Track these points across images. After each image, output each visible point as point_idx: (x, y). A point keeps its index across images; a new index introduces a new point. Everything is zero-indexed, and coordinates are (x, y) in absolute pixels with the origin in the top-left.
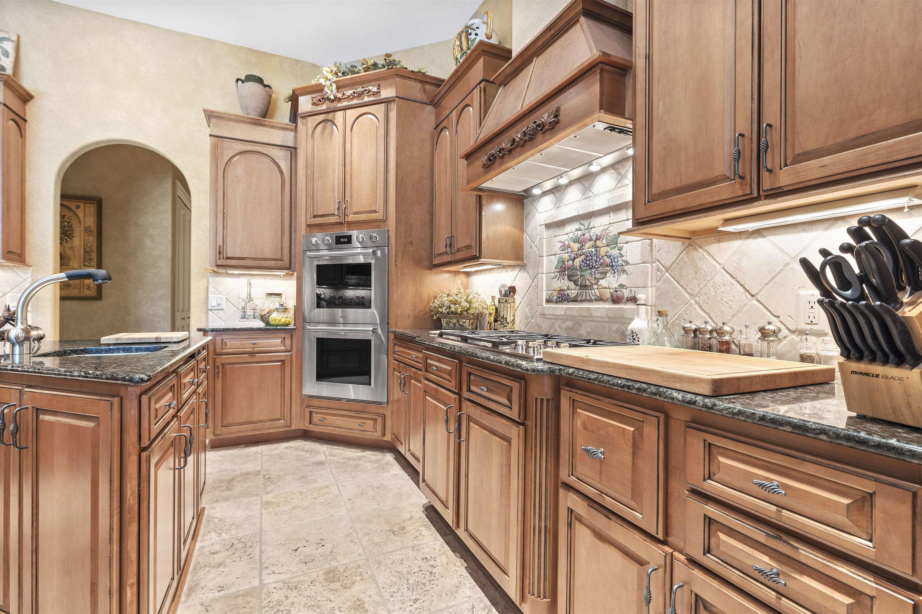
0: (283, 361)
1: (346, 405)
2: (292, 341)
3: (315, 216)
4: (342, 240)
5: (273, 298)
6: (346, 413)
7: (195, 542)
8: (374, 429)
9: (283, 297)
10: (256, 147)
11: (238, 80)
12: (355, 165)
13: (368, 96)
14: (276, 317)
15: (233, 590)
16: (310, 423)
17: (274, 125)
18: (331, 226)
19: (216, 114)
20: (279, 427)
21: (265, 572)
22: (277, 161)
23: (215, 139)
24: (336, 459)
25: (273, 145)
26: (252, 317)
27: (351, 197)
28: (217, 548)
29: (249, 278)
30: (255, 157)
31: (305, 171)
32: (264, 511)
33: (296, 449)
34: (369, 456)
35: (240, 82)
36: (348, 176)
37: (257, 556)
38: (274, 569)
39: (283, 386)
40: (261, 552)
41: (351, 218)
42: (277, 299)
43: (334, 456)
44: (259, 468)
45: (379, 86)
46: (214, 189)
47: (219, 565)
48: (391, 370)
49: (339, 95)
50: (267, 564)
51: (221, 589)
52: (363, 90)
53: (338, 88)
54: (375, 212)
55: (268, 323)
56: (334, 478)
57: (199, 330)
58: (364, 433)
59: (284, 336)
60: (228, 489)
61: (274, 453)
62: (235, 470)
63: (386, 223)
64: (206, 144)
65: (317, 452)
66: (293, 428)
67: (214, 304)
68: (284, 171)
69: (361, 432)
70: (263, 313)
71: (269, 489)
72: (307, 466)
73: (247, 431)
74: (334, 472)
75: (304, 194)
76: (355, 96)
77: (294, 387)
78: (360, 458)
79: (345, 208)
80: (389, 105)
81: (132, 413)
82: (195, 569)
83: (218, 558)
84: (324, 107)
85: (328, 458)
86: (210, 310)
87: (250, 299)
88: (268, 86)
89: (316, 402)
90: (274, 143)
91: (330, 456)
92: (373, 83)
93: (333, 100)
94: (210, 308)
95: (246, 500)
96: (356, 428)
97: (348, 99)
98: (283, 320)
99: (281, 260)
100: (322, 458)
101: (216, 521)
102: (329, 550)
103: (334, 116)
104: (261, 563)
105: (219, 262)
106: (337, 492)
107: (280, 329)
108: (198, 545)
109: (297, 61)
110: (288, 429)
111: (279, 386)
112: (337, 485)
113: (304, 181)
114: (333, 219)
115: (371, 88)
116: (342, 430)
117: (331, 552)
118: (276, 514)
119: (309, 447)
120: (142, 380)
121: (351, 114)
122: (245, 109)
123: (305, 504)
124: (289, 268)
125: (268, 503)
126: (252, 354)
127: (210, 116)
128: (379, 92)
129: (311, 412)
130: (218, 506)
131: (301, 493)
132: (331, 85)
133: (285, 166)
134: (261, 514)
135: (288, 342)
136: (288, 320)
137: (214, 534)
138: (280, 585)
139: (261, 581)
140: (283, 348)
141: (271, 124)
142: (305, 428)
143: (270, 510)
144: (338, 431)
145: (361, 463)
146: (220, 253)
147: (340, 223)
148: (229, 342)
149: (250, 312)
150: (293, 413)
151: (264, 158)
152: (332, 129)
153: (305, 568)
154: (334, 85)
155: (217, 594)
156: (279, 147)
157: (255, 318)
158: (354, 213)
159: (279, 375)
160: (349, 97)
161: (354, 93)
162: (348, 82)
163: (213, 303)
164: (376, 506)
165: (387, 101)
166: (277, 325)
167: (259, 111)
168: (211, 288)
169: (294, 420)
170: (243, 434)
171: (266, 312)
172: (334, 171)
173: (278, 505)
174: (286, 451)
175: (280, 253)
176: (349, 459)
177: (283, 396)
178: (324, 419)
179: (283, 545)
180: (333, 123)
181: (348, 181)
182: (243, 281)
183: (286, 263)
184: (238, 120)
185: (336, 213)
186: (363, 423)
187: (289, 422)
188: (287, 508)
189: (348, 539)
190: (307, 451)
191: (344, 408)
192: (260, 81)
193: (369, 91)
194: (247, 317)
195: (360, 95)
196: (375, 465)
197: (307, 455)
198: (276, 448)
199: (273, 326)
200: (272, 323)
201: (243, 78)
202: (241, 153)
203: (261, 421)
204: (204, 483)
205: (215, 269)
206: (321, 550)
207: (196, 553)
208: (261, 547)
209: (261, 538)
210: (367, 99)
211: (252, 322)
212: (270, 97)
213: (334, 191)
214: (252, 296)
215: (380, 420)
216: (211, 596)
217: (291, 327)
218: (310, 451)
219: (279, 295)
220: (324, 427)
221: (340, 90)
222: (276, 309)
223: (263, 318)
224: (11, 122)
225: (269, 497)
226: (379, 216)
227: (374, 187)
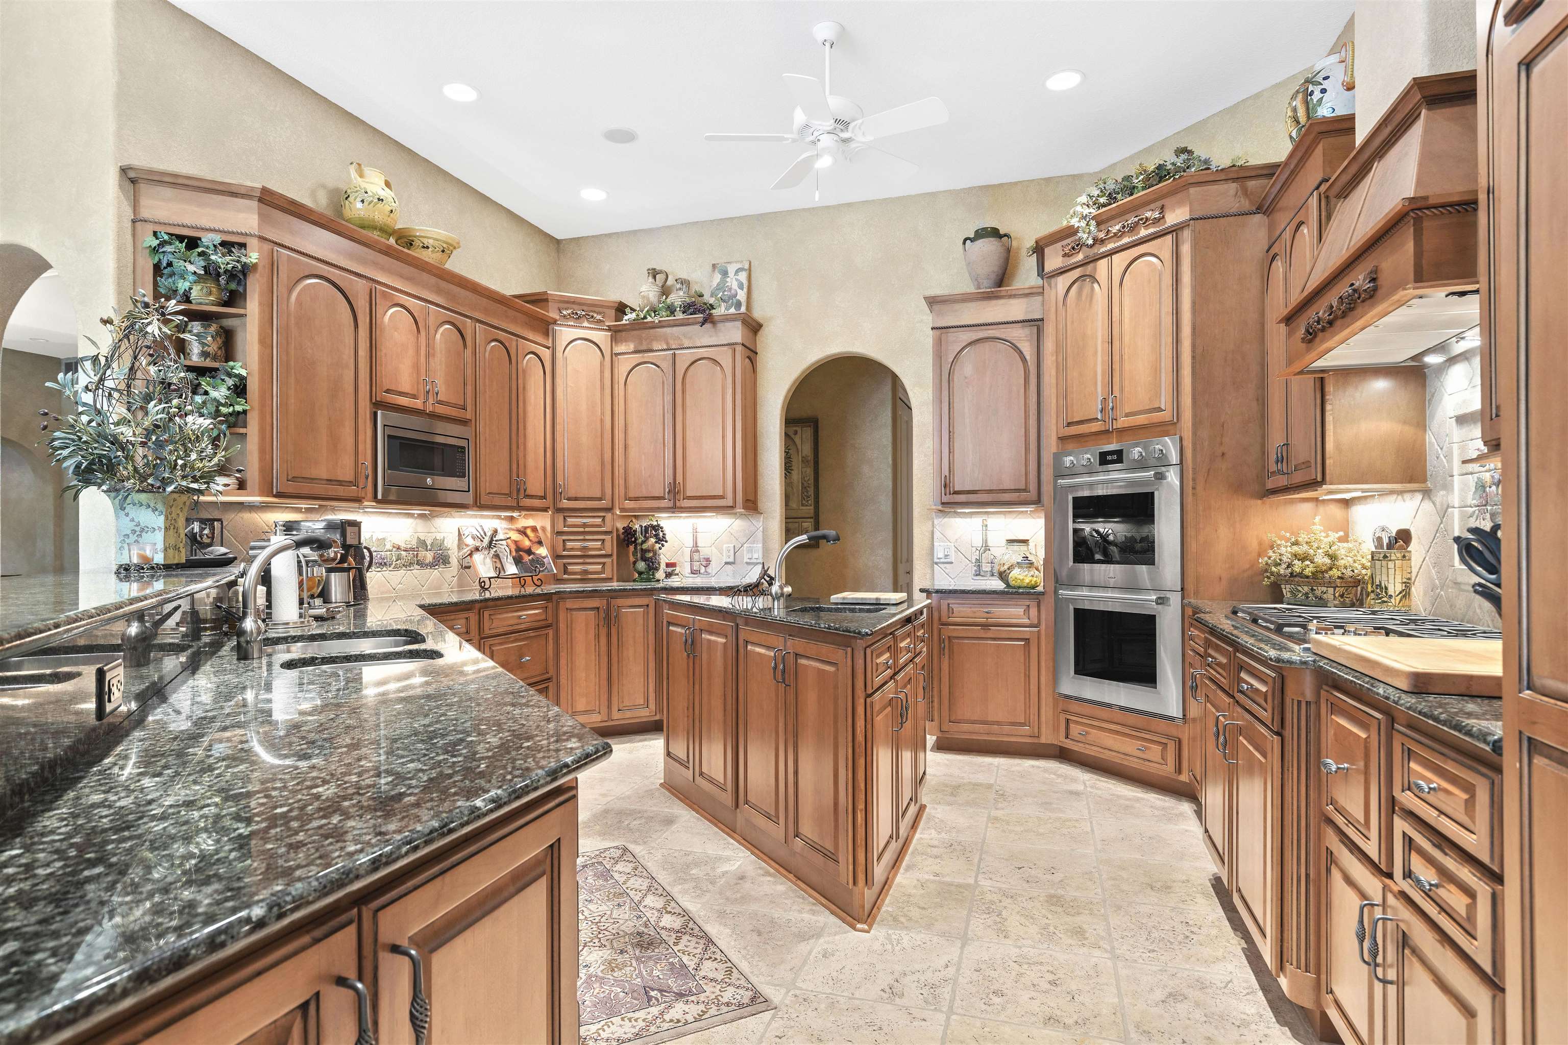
0: (1027, 640)
1: (1119, 716)
2: (1039, 611)
3: (1069, 424)
4: (1109, 458)
5: (1016, 547)
6: (1118, 728)
7: (915, 832)
8: (1163, 759)
9: (1031, 544)
10: (990, 332)
11: (965, 240)
12: (1126, 339)
13: (1146, 227)
14: (1019, 576)
15: (948, 879)
16: (1067, 737)
17: (1013, 293)
18: (1093, 437)
19: (939, 299)
20: (1021, 735)
21: (980, 877)
22: (1018, 345)
23: (938, 332)
24: (1099, 792)
25: (1013, 322)
26: (989, 574)
27: (1122, 390)
28: (936, 843)
29: (985, 517)
30: (987, 346)
31: (1054, 358)
32: (990, 825)
33: (1046, 770)
34: (1153, 800)
35: (968, 241)
36: (1116, 358)
37: (976, 861)
38: (993, 876)
39: (1028, 677)
40: (981, 859)
41: (1122, 422)
42: (1023, 548)
43: (1097, 789)
44: (992, 782)
45: (1162, 207)
46: (938, 400)
47: (936, 857)
48: (1187, 665)
49: (1102, 235)
50: (984, 870)
51: (937, 875)
52: (1136, 219)
53: (1098, 224)
54: (1159, 409)
55: (1008, 585)
56: (1089, 813)
57: (922, 591)
58: (1147, 763)
59: (1028, 603)
60: (952, 794)
61: (1014, 769)
62: (963, 778)
63: (1178, 425)
64: (928, 339)
65: (1074, 780)
66: (1043, 740)
67: (941, 555)
68: (1028, 358)
69: (1142, 762)
70: (1002, 569)
71: (1000, 805)
72: (1055, 792)
73: (980, 733)
74: (1092, 807)
75: (1054, 390)
76: (1124, 232)
77: (1043, 679)
78: (1138, 800)
79: (1112, 409)
80: (1180, 233)
81: (860, 662)
82: (913, 853)
83: (935, 851)
84: (1080, 257)
85: (1089, 789)
86: (936, 563)
87: (986, 548)
88: (1005, 235)
89: (1075, 707)
90: (1013, 319)
91: (1092, 787)
92: (1152, 206)
93: (1092, 246)
94: (936, 560)
95: (971, 810)
96: (1134, 754)
97: (1115, 238)
98: (1027, 581)
99: (1025, 490)
100: (1080, 788)
101: (937, 820)
102: (1060, 879)
103: (1095, 269)
104: (978, 869)
105: (945, 500)
106: (1089, 829)
107: (1022, 593)
108: (917, 836)
109: (1048, 180)
110: (1036, 741)
111: (1022, 675)
112: (1091, 823)
113: (1053, 372)
114: (1095, 427)
115: (1148, 214)
116: (1114, 754)
117: (1062, 881)
118: (1004, 831)
119: (1064, 771)
120: (867, 634)
121: (1120, 260)
122: (976, 280)
123: (1041, 831)
124: (1038, 501)
125: (996, 819)
126: (985, 626)
127: (933, 302)
128: (1163, 217)
129: (1068, 721)
130: (940, 808)
131: (1039, 818)
132: (1087, 225)
133: (1028, 350)
134: (987, 827)
135: (1033, 612)
136: (1035, 579)
137: (933, 831)
138: (996, 890)
139: (976, 881)
140: (1026, 621)
141: (1009, 293)
142: (1060, 744)
143: (998, 825)
144: (1106, 755)
145: (1137, 805)
146: (945, 487)
147: (1107, 432)
148: (956, 608)
149: (986, 568)
150: (1043, 719)
151: (1000, 346)
152: (1093, 289)
153: (1026, 885)
154: (1093, 223)
155: (932, 877)
156: (1020, 324)
157: (993, 575)
158: (1127, 415)
159: (1022, 660)
160: (1115, 234)
161: (1124, 227)
162: (1114, 213)
163: (939, 554)
164: (1138, 856)
165: (1176, 230)
166: (1019, 587)
167: (993, 276)
168: (937, 535)
169: (1043, 729)
170: (974, 737)
171: (1006, 567)
172: (1096, 353)
173: (1008, 823)
174: (1031, 770)
175: (1024, 479)
176: (1119, 797)
177: (1028, 691)
178: (1087, 733)
179: (1007, 860)
180: (1094, 280)
181: (1116, 366)
182: (977, 521)
183: (1033, 494)
184: (966, 298)
185: (1099, 417)
186: (1143, 746)
187: (1036, 731)
188: (1018, 829)
189: (1086, 876)
190: (1059, 776)
191: (1115, 720)
192: (994, 233)
193: (1147, 219)
194: (982, 573)
195: (1133, 228)
196: (1157, 813)
197: (1059, 780)
198: (1018, 764)
199: (1014, 588)
200: (1012, 583)
201: (972, 236)
202: (970, 344)
203: (998, 723)
204: (924, 773)
205: (940, 508)
206: (1049, 877)
207: (914, 841)
208: (981, 855)
209: (982, 846)
210: (1143, 232)
211: (988, 582)
212: (1008, 250)
213: (1096, 384)
214: (990, 544)
215: (1171, 746)
216: (927, 877)
217: (1040, 589)
218: (1065, 777)
219: (1025, 542)
220: (1087, 746)
221: (1102, 227)
222: (1018, 563)
223: (1003, 576)
224: (747, 360)
225: (999, 814)
226: (1166, 416)
227: (1156, 370)
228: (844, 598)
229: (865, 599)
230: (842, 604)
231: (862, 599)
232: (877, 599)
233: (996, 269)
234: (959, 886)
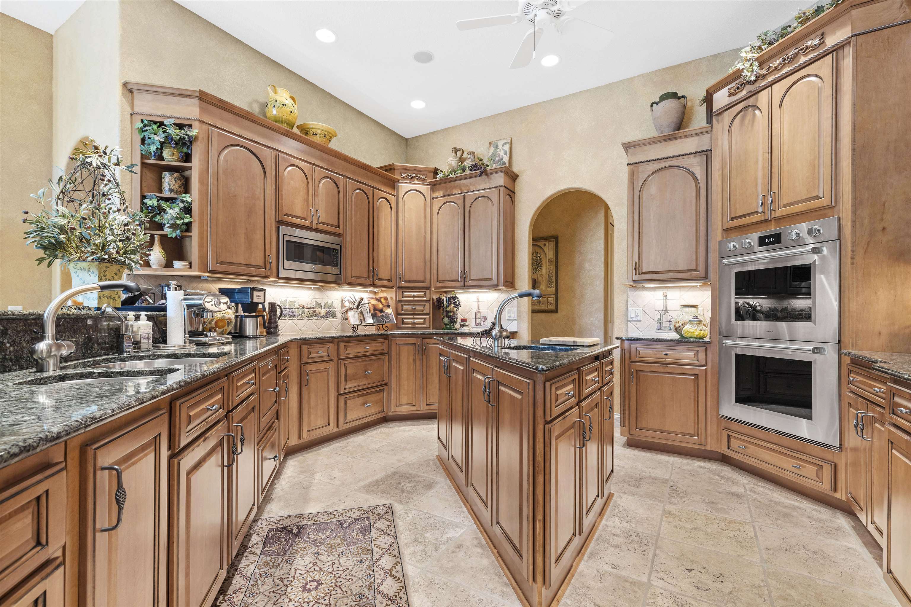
0: (696, 376)
1: (775, 438)
2: (706, 355)
3: (732, 219)
4: (768, 240)
5: (688, 310)
6: (775, 447)
7: (602, 519)
8: (818, 477)
9: (700, 308)
10: (669, 162)
11: (653, 104)
12: (785, 148)
13: (805, 55)
14: (690, 330)
15: (624, 573)
16: (728, 448)
17: (688, 133)
18: (753, 226)
19: (633, 144)
20: (692, 443)
21: (654, 574)
22: (691, 169)
23: (631, 167)
24: (758, 497)
25: (687, 154)
26: (667, 328)
27: (780, 187)
28: (618, 532)
29: (665, 290)
30: (668, 171)
31: (721, 172)
32: (664, 519)
33: (711, 471)
34: (809, 510)
35: (655, 105)
36: (775, 163)
37: (650, 556)
38: (665, 576)
39: (696, 402)
40: (655, 555)
41: (780, 212)
42: (693, 311)
43: (756, 493)
44: (667, 477)
45: (823, 34)
46: (631, 212)
47: (617, 547)
48: (845, 405)
49: (764, 72)
50: (657, 568)
51: (615, 567)
52: (796, 51)
53: (761, 65)
54: (818, 197)
55: (682, 336)
56: (751, 516)
57: (617, 338)
58: (802, 478)
59: (697, 349)
60: (636, 486)
61: (685, 467)
62: (645, 472)
63: (836, 209)
64: (625, 173)
65: (735, 483)
66: (708, 448)
67: (633, 316)
68: (699, 178)
69: (797, 477)
70: (677, 325)
71: (673, 500)
72: (719, 493)
73: (658, 438)
74: (753, 511)
75: (720, 196)
76: (785, 64)
77: (709, 404)
78: (795, 508)
79: (772, 202)
80: (840, 52)
81: (539, 393)
82: (597, 540)
83: (617, 540)
84: (744, 93)
85: (748, 493)
86: (630, 321)
87: (666, 311)
88: (682, 97)
89: (735, 426)
90: (688, 152)
91: (751, 491)
92: (812, 36)
93: (755, 81)
94: (629, 319)
95: (649, 502)
96: (789, 469)
97: (776, 72)
98: (697, 333)
99: (696, 270)
100: (741, 491)
101: (621, 509)
102: (729, 590)
103: (757, 100)
104: (652, 563)
105: (635, 278)
106: (753, 535)
107: (693, 342)
108: (604, 522)
110: (703, 448)
111: (693, 400)
112: (754, 527)
113: (720, 183)
114: (755, 218)
115: (809, 43)
116: (770, 466)
117: (730, 593)
118: (676, 527)
119: (726, 473)
120: (543, 370)
121: (779, 89)
122: (659, 129)
123: (709, 530)
124: (706, 278)
125: (670, 513)
126: (664, 364)
127: (628, 147)
128: (824, 42)
129: (729, 436)
130: (625, 497)
131: (706, 517)
132: (751, 65)
133: (699, 172)
134: (662, 520)
135: (702, 355)
136: (703, 332)
137: (617, 519)
138: (667, 594)
139: (649, 580)
140: (696, 361)
141: (685, 134)
142: (722, 452)
143: (671, 520)
144: (763, 466)
145: (795, 514)
146: (636, 269)
147: (766, 221)
148: (642, 351)
149: (665, 324)
150: (709, 432)
151: (677, 171)
152: (754, 115)
153: (696, 592)
154: (756, 63)
155: (610, 569)
156: (693, 155)
157: (670, 330)
158: (785, 206)
159: (692, 389)
160: (776, 68)
161: (784, 61)
162: (775, 51)
163: (632, 315)
164: (806, 573)
165: (838, 49)
166: (690, 338)
167: (673, 125)
168: (630, 302)
169: (709, 440)
170: (655, 440)
171: (680, 324)
172: (757, 162)
173: (680, 519)
174: (699, 470)
175: (695, 263)
176: (777, 503)
177: (696, 412)
178: (746, 447)
179: (678, 559)
180: (755, 107)
181: (775, 170)
182: (659, 294)
183: (702, 273)
184: (652, 141)
185: (759, 210)
186: (801, 466)
187: (703, 441)
188: (688, 526)
189: (755, 591)
190: (722, 477)
191: (772, 441)
192: (674, 96)
193: (807, 48)
194: (662, 328)
195: (792, 59)
196: (815, 524)
197: (722, 482)
198: (689, 464)
199: (686, 338)
200: (685, 335)
201: (658, 100)
202: (655, 172)
203: (673, 433)
204: (612, 471)
205: (632, 283)
206: (718, 585)
207: (600, 528)
208: (655, 550)
209: (657, 540)
210: (803, 59)
211: (667, 334)
212: (685, 107)
213: (756, 185)
214: (668, 308)
215: (827, 470)
216: (606, 568)
217: (707, 339)
218: (728, 479)
219: (695, 306)
220: (746, 457)
221: (764, 65)
222: (690, 321)
223: (678, 330)
224: (508, 196)
225: (672, 508)
226: (825, 201)
227: (815, 167)
228: (550, 341)
229: (565, 341)
230: (549, 344)
231: (563, 341)
232: (574, 342)
233: (675, 120)
234: (634, 583)
